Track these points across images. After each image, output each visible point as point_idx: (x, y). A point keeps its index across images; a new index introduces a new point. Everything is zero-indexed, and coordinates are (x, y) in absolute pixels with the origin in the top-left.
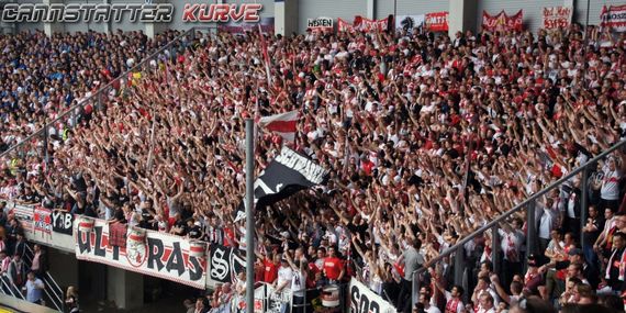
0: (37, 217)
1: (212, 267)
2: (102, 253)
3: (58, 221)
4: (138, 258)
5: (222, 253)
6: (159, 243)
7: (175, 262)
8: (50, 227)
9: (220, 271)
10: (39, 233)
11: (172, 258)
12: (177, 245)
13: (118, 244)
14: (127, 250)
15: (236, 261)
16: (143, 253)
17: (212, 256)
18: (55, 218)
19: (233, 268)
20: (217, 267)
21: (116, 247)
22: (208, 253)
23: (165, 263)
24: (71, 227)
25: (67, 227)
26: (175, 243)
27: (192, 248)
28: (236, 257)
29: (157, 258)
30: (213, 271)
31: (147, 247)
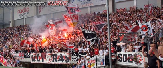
0: (20, 55)
1: (72, 58)
2: (39, 61)
4: (50, 60)
5: (75, 54)
6: (56, 55)
7: (61, 59)
8: (24, 57)
9: (75, 59)
10: (21, 59)
14: (46, 59)
15: (80, 55)
16: (51, 58)
17: (72, 55)
18: (25, 55)
19: (79, 57)
20: (74, 58)
21: (43, 59)
22: (71, 55)
23: (58, 60)
24: (30, 56)
25: (28, 56)
26: (61, 55)
27: (67, 54)
28: (80, 54)
29: (55, 59)
30: (73, 59)
31: (52, 57)
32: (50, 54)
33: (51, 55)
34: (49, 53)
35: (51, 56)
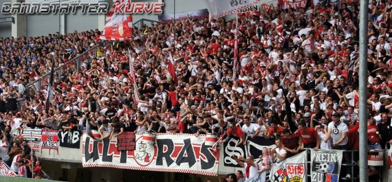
0: (44, 138)
1: (226, 155)
2: (110, 159)
3: (66, 137)
4: (147, 159)
5: (237, 142)
6: (169, 142)
7: (185, 155)
8: (57, 144)
9: (234, 158)
10: (46, 151)
11: (182, 153)
12: (187, 142)
13: (126, 148)
14: (135, 152)
15: (251, 146)
16: (152, 153)
18: (63, 135)
19: (248, 153)
20: (231, 154)
21: (124, 153)
23: (175, 159)
24: (79, 142)
25: (74, 142)
26: (185, 141)
27: (208, 139)
28: (251, 143)
29: (167, 155)
30: (227, 158)
31: (155, 147)
32: (149, 139)
33: (153, 139)
34: (147, 135)
35: (154, 144)
